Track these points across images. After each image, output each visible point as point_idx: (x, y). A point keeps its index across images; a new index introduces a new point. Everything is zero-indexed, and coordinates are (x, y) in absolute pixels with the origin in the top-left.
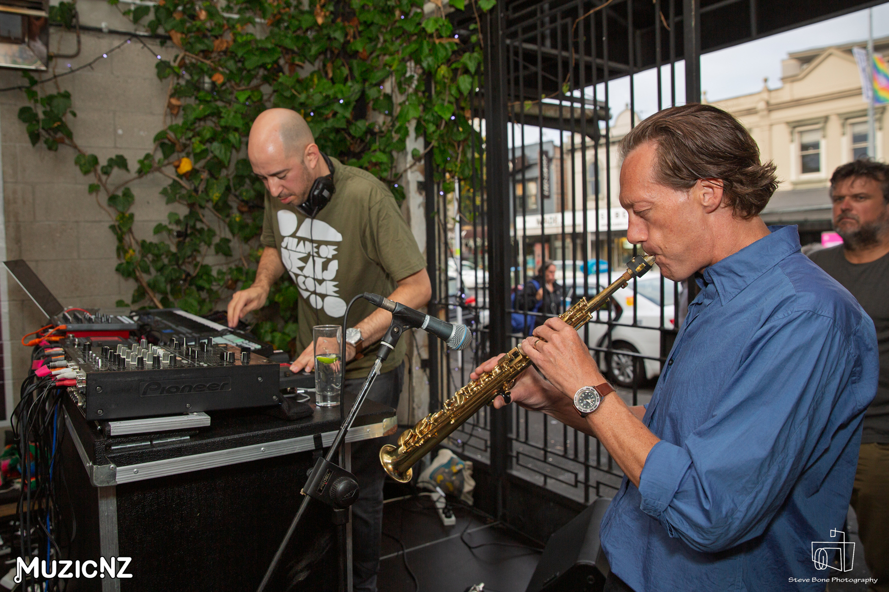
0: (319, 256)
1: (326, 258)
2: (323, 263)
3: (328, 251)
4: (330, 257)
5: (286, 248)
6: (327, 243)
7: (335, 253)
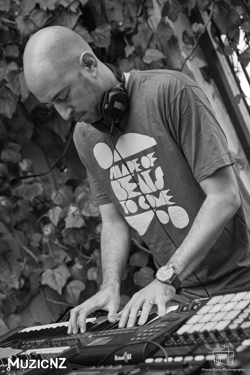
2: (150, 174)
4: (153, 165)
5: (114, 179)
7: (155, 159)
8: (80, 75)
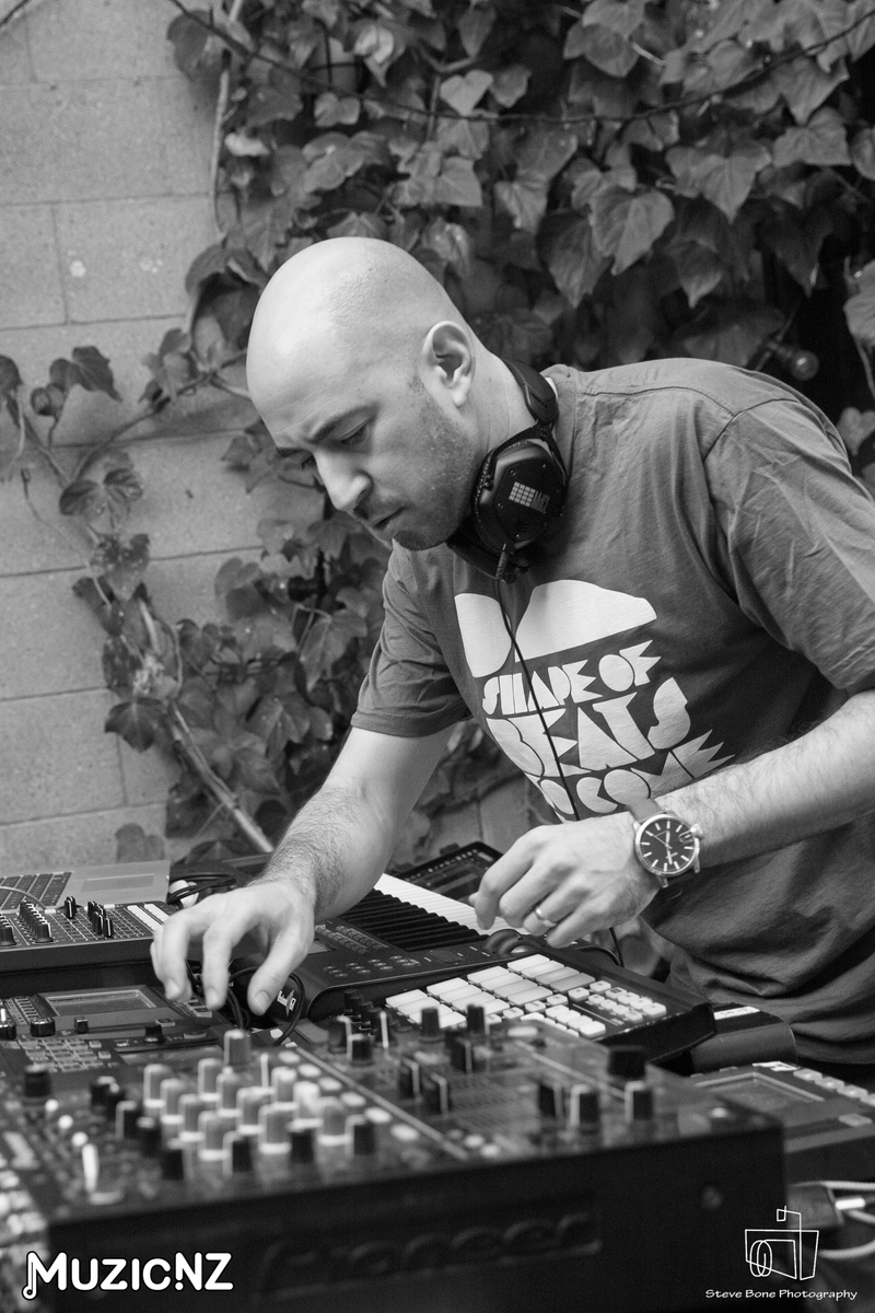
0: (610, 694)
1: (633, 688)
2: (631, 708)
3: (627, 669)
4: (642, 679)
5: (498, 714)
6: (614, 644)
7: (653, 661)
8: (416, 383)
